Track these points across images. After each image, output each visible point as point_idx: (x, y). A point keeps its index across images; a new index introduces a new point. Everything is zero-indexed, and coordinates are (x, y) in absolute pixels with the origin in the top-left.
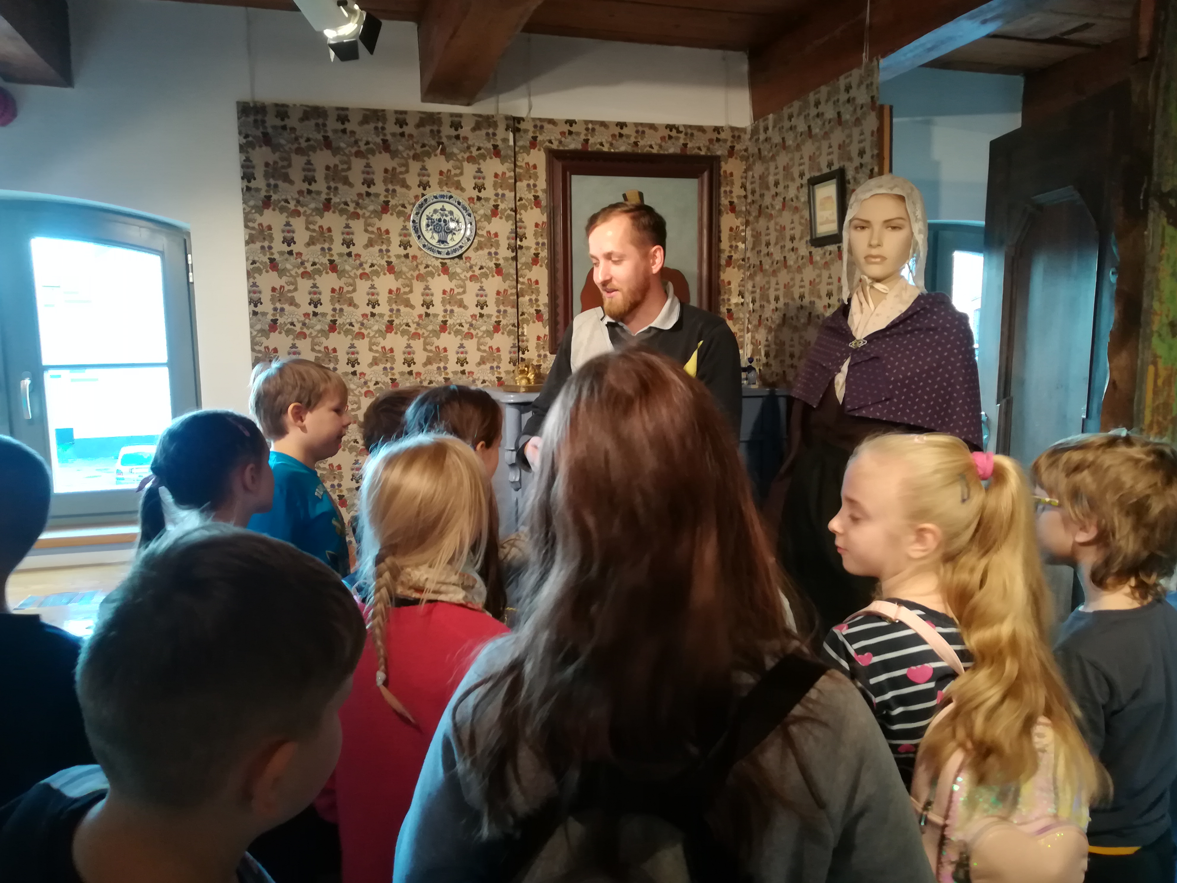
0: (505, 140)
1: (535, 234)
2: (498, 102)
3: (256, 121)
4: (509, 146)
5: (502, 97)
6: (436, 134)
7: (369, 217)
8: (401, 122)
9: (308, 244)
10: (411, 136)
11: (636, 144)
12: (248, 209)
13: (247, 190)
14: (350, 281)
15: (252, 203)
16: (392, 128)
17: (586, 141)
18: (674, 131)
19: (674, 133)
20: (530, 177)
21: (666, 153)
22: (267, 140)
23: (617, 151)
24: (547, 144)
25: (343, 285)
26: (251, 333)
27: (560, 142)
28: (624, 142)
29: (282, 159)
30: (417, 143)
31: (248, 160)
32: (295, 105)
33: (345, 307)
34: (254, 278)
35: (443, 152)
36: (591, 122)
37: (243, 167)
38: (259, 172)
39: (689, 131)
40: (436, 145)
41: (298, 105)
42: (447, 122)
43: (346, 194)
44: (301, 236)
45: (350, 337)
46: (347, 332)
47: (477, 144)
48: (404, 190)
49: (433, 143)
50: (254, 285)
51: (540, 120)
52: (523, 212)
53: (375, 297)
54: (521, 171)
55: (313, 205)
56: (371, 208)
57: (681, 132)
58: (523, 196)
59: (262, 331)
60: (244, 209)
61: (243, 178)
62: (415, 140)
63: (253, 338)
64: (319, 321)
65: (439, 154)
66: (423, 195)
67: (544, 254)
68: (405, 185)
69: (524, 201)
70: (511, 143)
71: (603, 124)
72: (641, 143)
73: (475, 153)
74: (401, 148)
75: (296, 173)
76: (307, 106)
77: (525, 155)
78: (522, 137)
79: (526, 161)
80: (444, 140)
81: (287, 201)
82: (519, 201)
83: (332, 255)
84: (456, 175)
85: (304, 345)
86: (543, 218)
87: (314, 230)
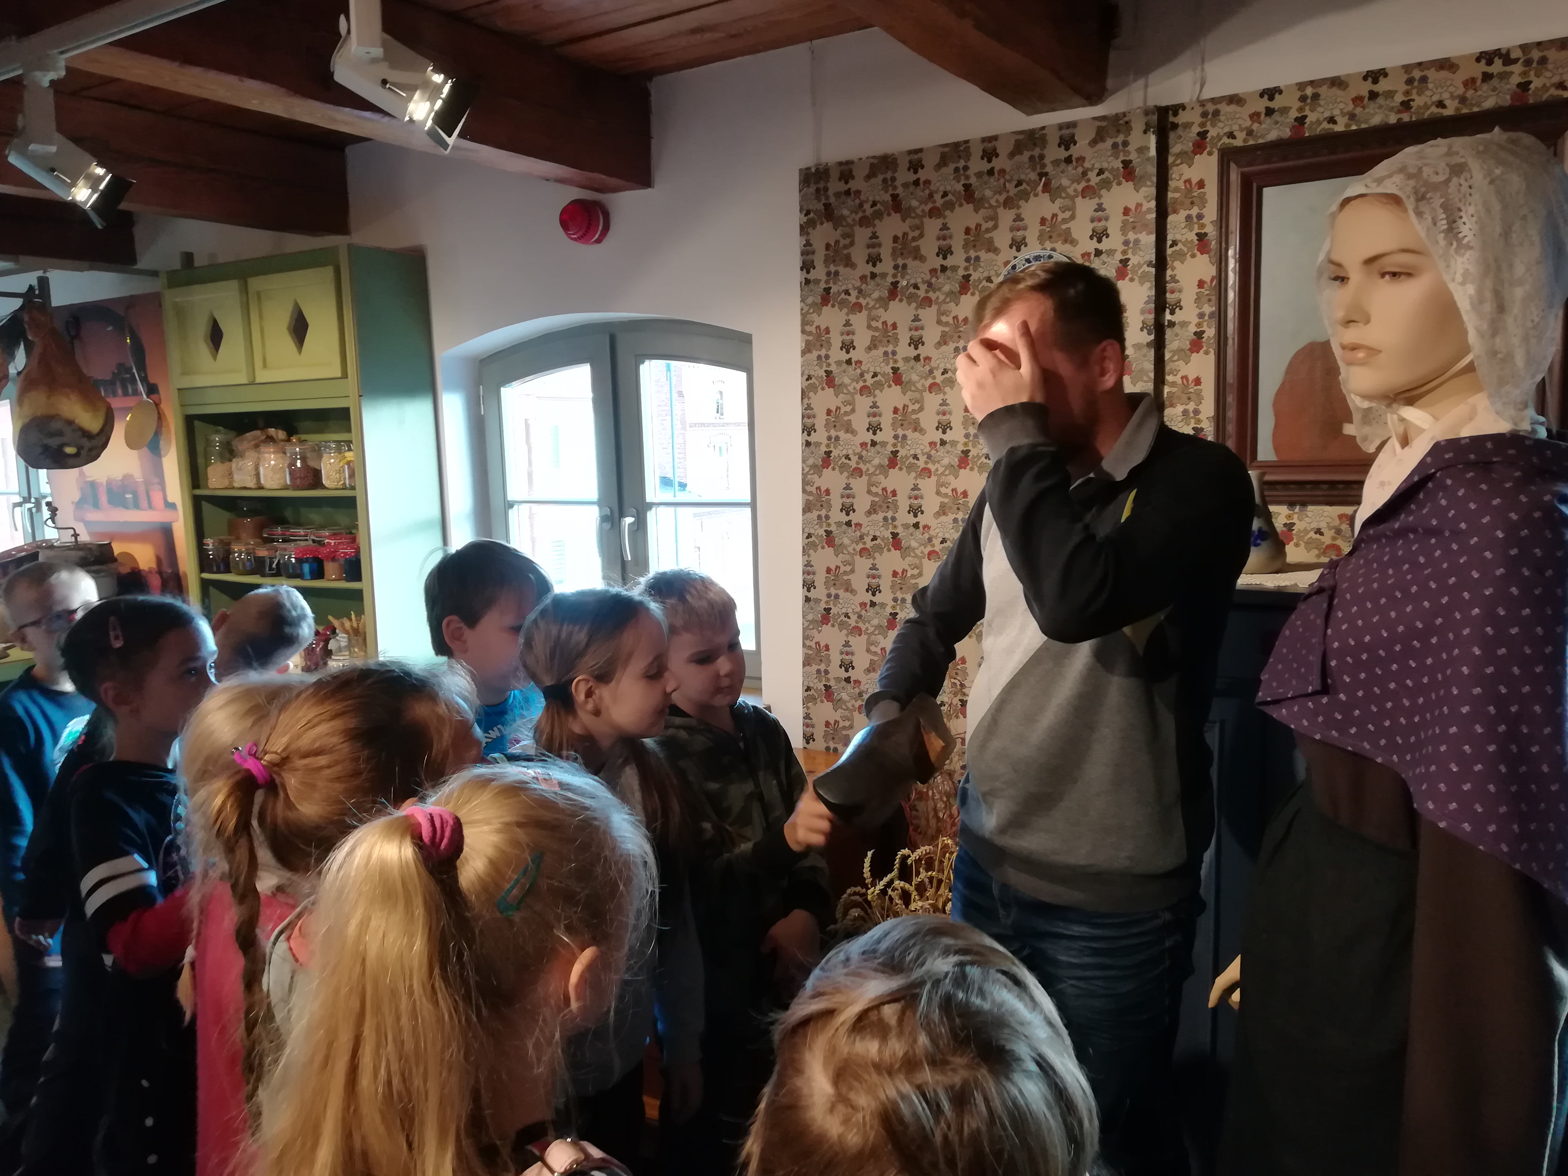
0: (1142, 150)
1: (1198, 300)
2: (1146, 86)
3: (818, 190)
4: (1148, 159)
5: (1153, 77)
6: (1037, 162)
7: (944, 302)
8: (989, 155)
9: (869, 349)
10: (1002, 172)
11: (1406, 105)
12: (806, 309)
13: (805, 284)
14: (917, 395)
15: (810, 300)
16: (977, 165)
17: (1301, 120)
18: (1498, 62)
19: (1497, 66)
20: (1192, 203)
21: (1476, 109)
22: (829, 214)
23: (1363, 126)
24: (1226, 140)
25: (908, 403)
26: (803, 469)
27: (1250, 133)
28: (1380, 107)
29: (845, 236)
30: (1010, 181)
31: (808, 244)
32: (861, 159)
33: (909, 433)
34: (809, 398)
35: (1047, 188)
36: (1312, 83)
37: (803, 253)
38: (819, 259)
39: (1536, 55)
40: (1037, 178)
41: (864, 158)
42: (1053, 139)
43: (918, 272)
44: (862, 338)
45: (913, 474)
46: (910, 468)
47: (1098, 166)
48: (991, 255)
49: (1033, 176)
50: (809, 407)
51: (1213, 100)
52: (1177, 264)
53: (947, 417)
54: (1177, 195)
55: (876, 295)
56: (947, 288)
58: (1178, 237)
59: (814, 467)
60: (802, 309)
61: (802, 269)
62: (1007, 177)
63: (804, 475)
64: (878, 453)
65: (1040, 193)
66: (1015, 258)
67: (1210, 332)
68: (992, 249)
69: (1180, 246)
70: (1153, 152)
71: (1337, 82)
72: (1418, 101)
73: (1094, 179)
74: (988, 193)
75: (859, 254)
76: (874, 157)
77: (1184, 167)
78: (1180, 137)
79: (1184, 178)
80: (1049, 169)
81: (847, 293)
82: (1171, 246)
83: (896, 361)
84: (1065, 221)
85: (859, 485)
86: (1213, 271)
87: (876, 329)
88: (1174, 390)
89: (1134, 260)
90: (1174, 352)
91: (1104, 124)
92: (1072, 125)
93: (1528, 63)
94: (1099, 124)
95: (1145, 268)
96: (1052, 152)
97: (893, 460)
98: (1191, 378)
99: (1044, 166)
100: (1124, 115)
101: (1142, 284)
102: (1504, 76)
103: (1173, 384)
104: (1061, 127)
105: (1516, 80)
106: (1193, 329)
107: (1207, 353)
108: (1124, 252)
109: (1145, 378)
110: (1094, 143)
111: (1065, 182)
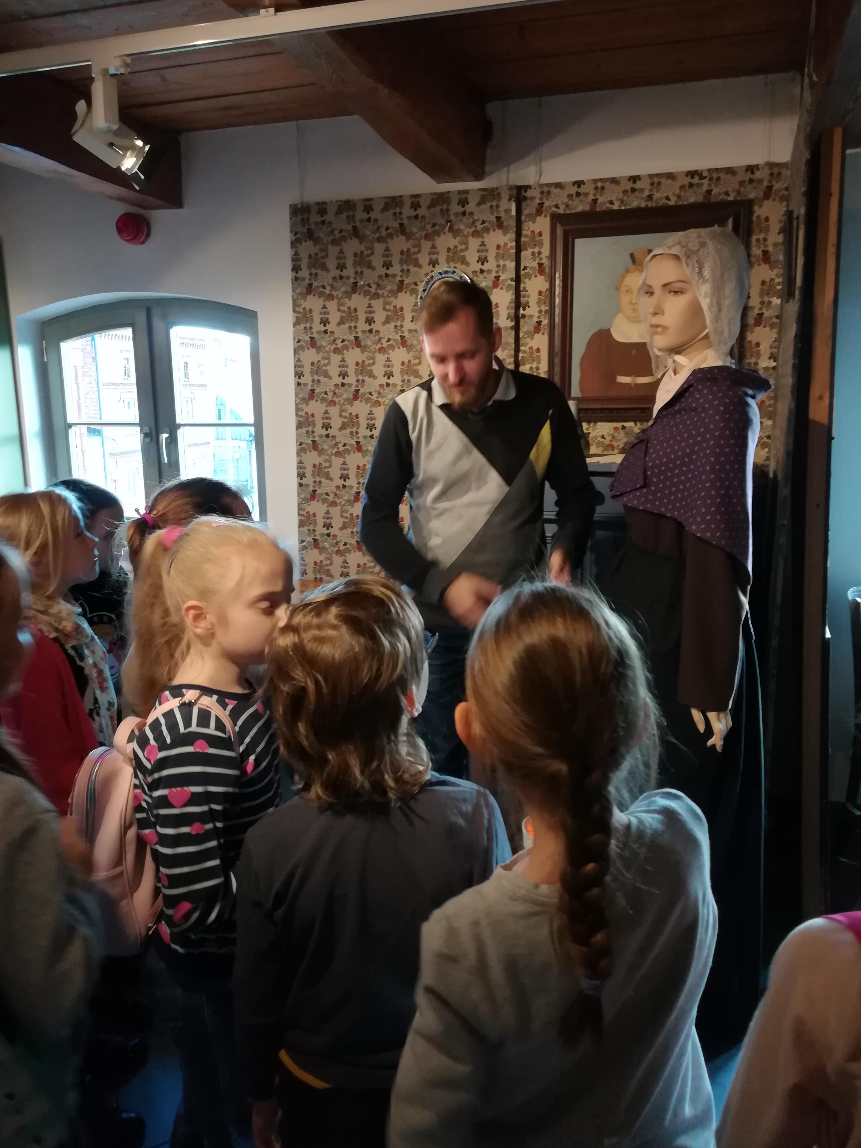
0: (508, 211)
1: (539, 302)
2: (509, 172)
3: (303, 220)
4: (511, 217)
5: (512, 167)
6: (445, 213)
7: (387, 296)
8: (416, 206)
9: (339, 324)
10: (423, 217)
11: (650, 197)
12: (296, 296)
13: (295, 280)
14: (371, 354)
15: (298, 291)
16: (408, 211)
17: (595, 201)
18: (697, 177)
19: (696, 180)
20: (535, 245)
21: (685, 203)
22: (310, 235)
23: (628, 207)
24: (554, 209)
25: (365, 359)
26: (296, 401)
27: (567, 206)
28: (637, 197)
29: (322, 250)
30: (428, 224)
31: (296, 254)
32: (332, 201)
33: (366, 378)
34: (299, 354)
35: (451, 229)
36: (601, 180)
37: (293, 260)
38: (304, 263)
39: (715, 175)
40: (445, 223)
41: (334, 201)
42: (455, 200)
43: (370, 277)
44: (334, 317)
45: (369, 405)
46: (368, 400)
47: (481, 219)
48: (416, 269)
49: (443, 221)
50: (299, 360)
51: (547, 185)
52: (527, 280)
53: (390, 369)
54: (526, 239)
55: (343, 289)
56: (389, 288)
57: (705, 178)
58: (527, 265)
59: (303, 399)
60: (293, 296)
61: (292, 270)
62: (427, 221)
63: (297, 405)
64: (346, 391)
65: (447, 232)
66: (432, 271)
67: (545, 322)
68: (417, 265)
69: (528, 270)
70: (514, 213)
71: (614, 181)
72: (657, 196)
73: (479, 227)
74: (415, 230)
75: (331, 263)
76: (341, 201)
77: (530, 223)
78: (528, 205)
79: (531, 229)
80: (452, 218)
81: (324, 287)
82: (523, 270)
83: (357, 333)
84: (462, 250)
85: (334, 411)
86: (547, 286)
87: (343, 311)
88: (525, 355)
89: (503, 277)
90: (525, 333)
91: (485, 193)
92: (466, 192)
93: (711, 179)
94: (482, 193)
95: (509, 282)
96: (455, 208)
97: (356, 395)
98: (535, 348)
99: (449, 216)
100: (497, 188)
101: (507, 291)
102: (700, 185)
103: (524, 352)
104: (460, 192)
105: (705, 188)
106: (535, 319)
107: (543, 334)
108: (497, 272)
109: (509, 348)
110: (479, 204)
111: (462, 227)
